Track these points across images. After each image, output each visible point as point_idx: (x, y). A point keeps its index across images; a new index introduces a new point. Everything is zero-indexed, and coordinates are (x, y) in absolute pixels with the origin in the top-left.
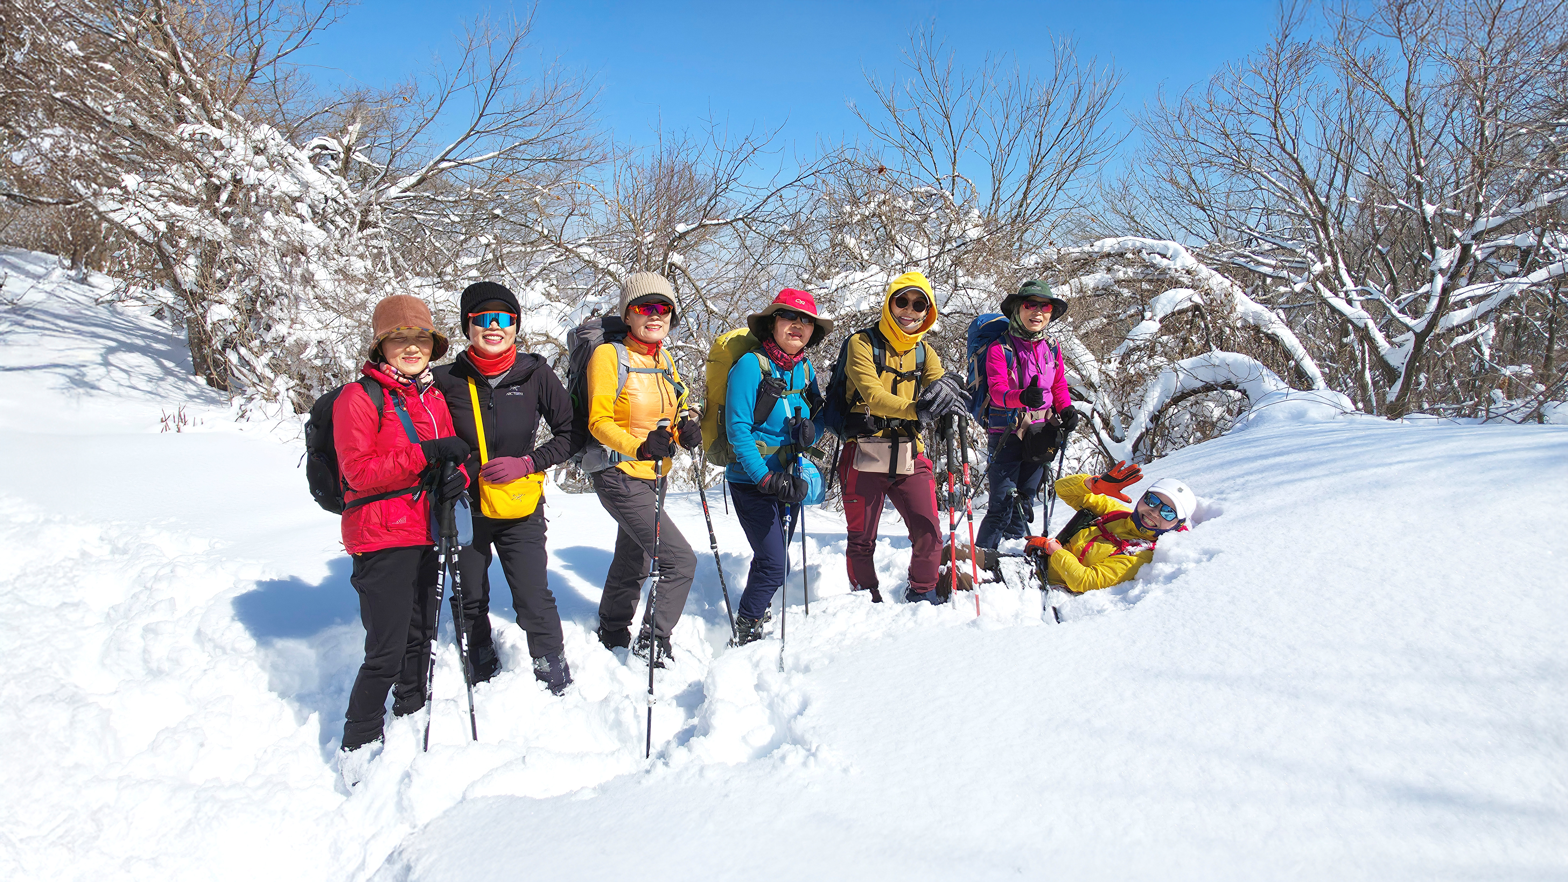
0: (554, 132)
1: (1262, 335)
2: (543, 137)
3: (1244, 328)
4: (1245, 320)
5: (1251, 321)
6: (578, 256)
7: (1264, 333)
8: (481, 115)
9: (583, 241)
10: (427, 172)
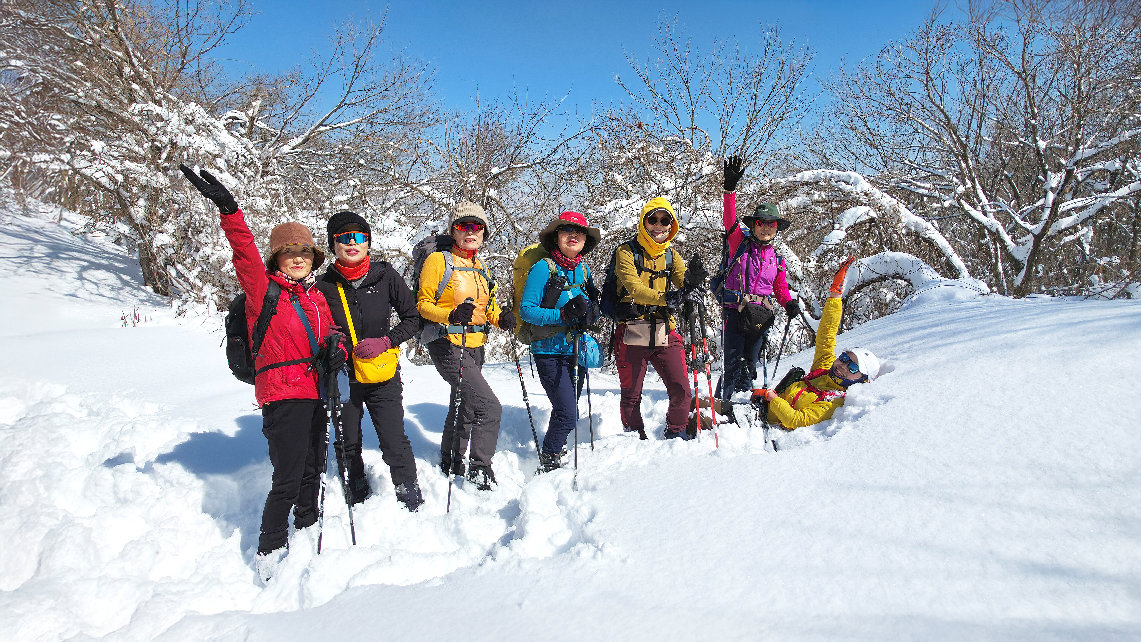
0: (402, 103)
1: (921, 239)
2: (393, 107)
3: (907, 234)
4: (908, 229)
5: (913, 229)
6: (421, 192)
7: (922, 237)
8: (348, 92)
9: (424, 181)
10: (310, 134)
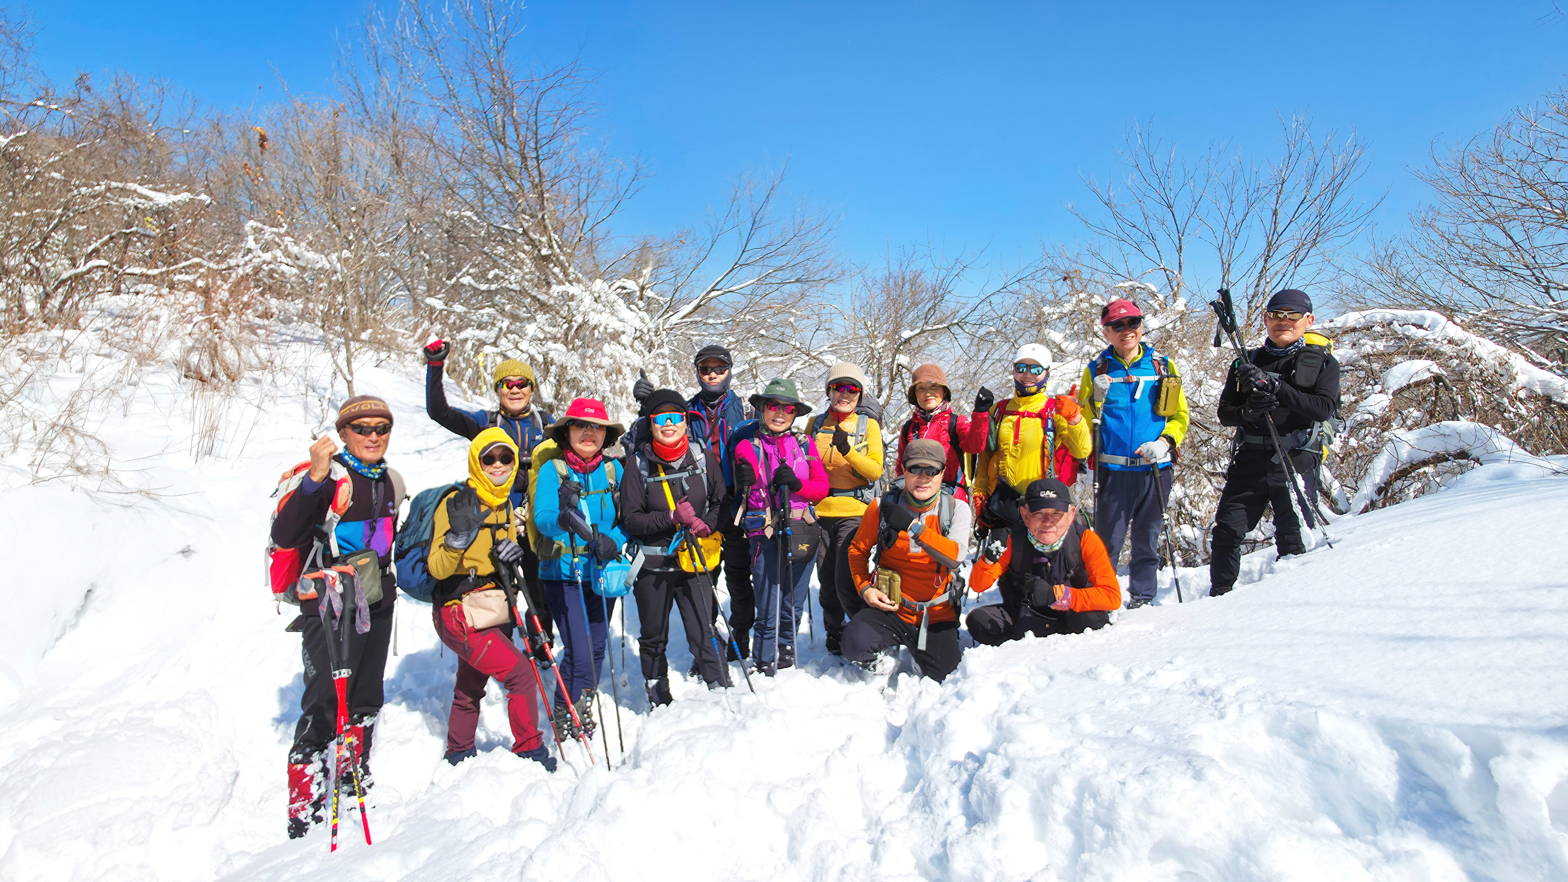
0: (800, 258)
1: (1553, 405)
2: (792, 263)
3: (1529, 398)
4: (1531, 391)
5: (1539, 391)
6: (823, 362)
7: (1557, 403)
8: (744, 251)
9: (825, 348)
10: (701, 301)
